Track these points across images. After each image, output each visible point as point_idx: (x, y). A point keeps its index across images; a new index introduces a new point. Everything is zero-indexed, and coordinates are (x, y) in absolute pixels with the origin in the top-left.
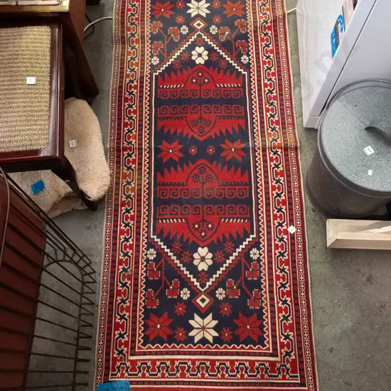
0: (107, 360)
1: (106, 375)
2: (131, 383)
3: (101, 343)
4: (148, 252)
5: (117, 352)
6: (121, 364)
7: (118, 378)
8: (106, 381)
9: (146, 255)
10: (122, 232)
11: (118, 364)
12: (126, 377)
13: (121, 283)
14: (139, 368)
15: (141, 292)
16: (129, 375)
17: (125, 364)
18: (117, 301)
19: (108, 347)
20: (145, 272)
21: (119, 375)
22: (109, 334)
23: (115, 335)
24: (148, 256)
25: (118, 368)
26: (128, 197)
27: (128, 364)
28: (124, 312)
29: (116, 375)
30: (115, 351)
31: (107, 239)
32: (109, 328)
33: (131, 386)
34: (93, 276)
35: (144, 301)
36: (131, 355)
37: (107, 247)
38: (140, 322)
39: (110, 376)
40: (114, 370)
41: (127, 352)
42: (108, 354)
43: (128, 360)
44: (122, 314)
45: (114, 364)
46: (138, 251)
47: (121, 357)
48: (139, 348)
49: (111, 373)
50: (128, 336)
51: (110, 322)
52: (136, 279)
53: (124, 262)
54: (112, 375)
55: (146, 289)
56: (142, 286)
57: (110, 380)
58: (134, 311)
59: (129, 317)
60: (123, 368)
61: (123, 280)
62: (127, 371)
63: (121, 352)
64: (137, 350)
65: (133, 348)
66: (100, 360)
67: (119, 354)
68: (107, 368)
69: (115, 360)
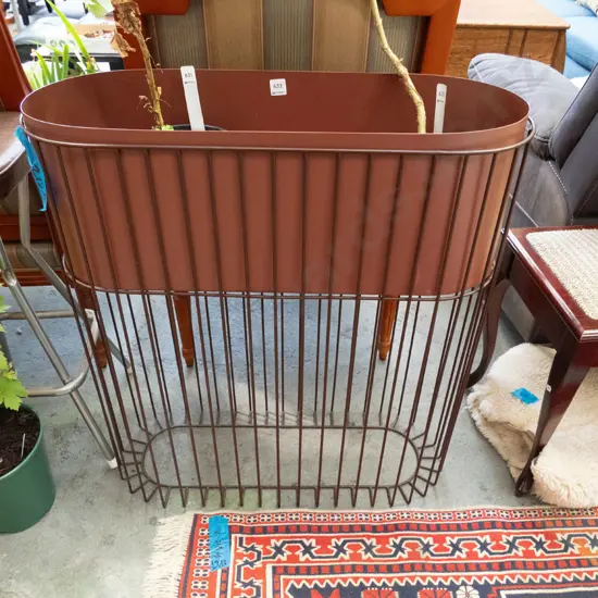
0: (265, 530)
1: (241, 530)
2: (226, 572)
3: (294, 517)
4: (469, 588)
5: (279, 544)
6: (259, 553)
7: (236, 549)
8: (231, 530)
9: (464, 584)
10: (497, 537)
11: (259, 548)
12: (235, 563)
13: (402, 541)
14: (251, 583)
15: (390, 580)
16: (239, 567)
17: (259, 559)
18: (369, 537)
19: (287, 530)
20: (430, 585)
21: (241, 550)
22: (310, 529)
23: (308, 538)
24: (463, 588)
25: (253, 548)
26: (567, 544)
27: (258, 564)
28: (349, 551)
29: (241, 545)
30: (281, 541)
31: (477, 514)
32: (319, 529)
33: (219, 571)
34: (415, 494)
35: (373, 585)
36: (274, 568)
37: (462, 515)
38: (333, 580)
39: (239, 535)
40: (249, 541)
41: (279, 561)
42: (276, 530)
43: (264, 564)
44: (345, 548)
45: (259, 541)
46: (467, 568)
47: (270, 552)
48: (287, 581)
49: (244, 536)
50: (307, 561)
51: (330, 529)
52: (413, 568)
53: (441, 545)
54: (241, 539)
55: (396, 587)
56: (401, 579)
57: (233, 536)
58: (354, 569)
59: (343, 559)
60: (251, 556)
61: (407, 545)
62: (246, 562)
63: (279, 550)
64: (282, 577)
65: (286, 571)
66: (266, 518)
67: (276, 547)
68: (253, 531)
69: (266, 542)
